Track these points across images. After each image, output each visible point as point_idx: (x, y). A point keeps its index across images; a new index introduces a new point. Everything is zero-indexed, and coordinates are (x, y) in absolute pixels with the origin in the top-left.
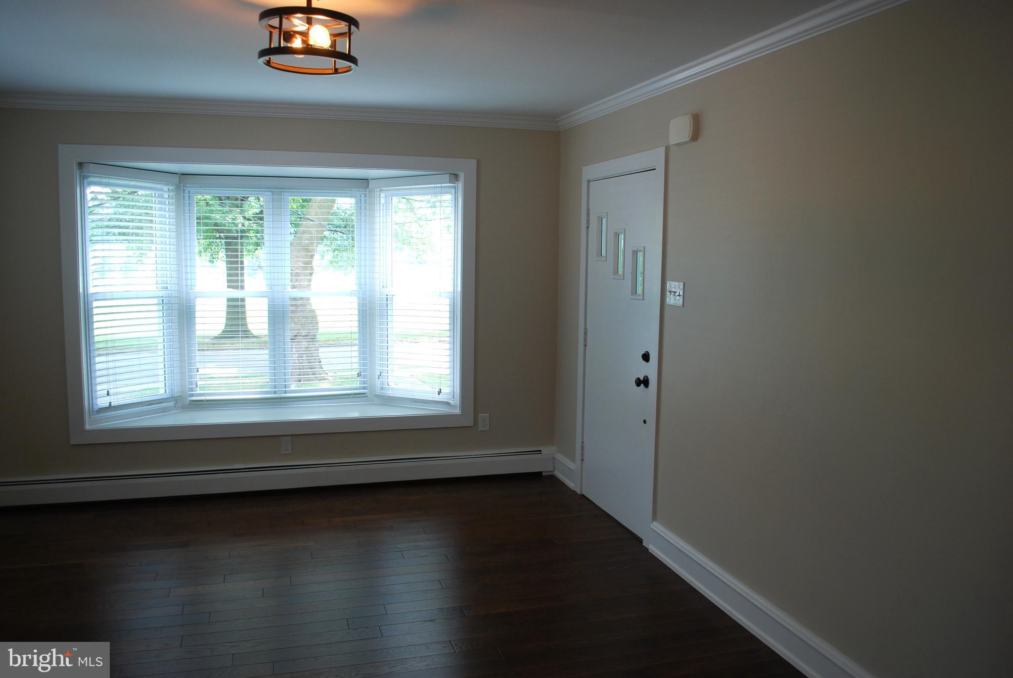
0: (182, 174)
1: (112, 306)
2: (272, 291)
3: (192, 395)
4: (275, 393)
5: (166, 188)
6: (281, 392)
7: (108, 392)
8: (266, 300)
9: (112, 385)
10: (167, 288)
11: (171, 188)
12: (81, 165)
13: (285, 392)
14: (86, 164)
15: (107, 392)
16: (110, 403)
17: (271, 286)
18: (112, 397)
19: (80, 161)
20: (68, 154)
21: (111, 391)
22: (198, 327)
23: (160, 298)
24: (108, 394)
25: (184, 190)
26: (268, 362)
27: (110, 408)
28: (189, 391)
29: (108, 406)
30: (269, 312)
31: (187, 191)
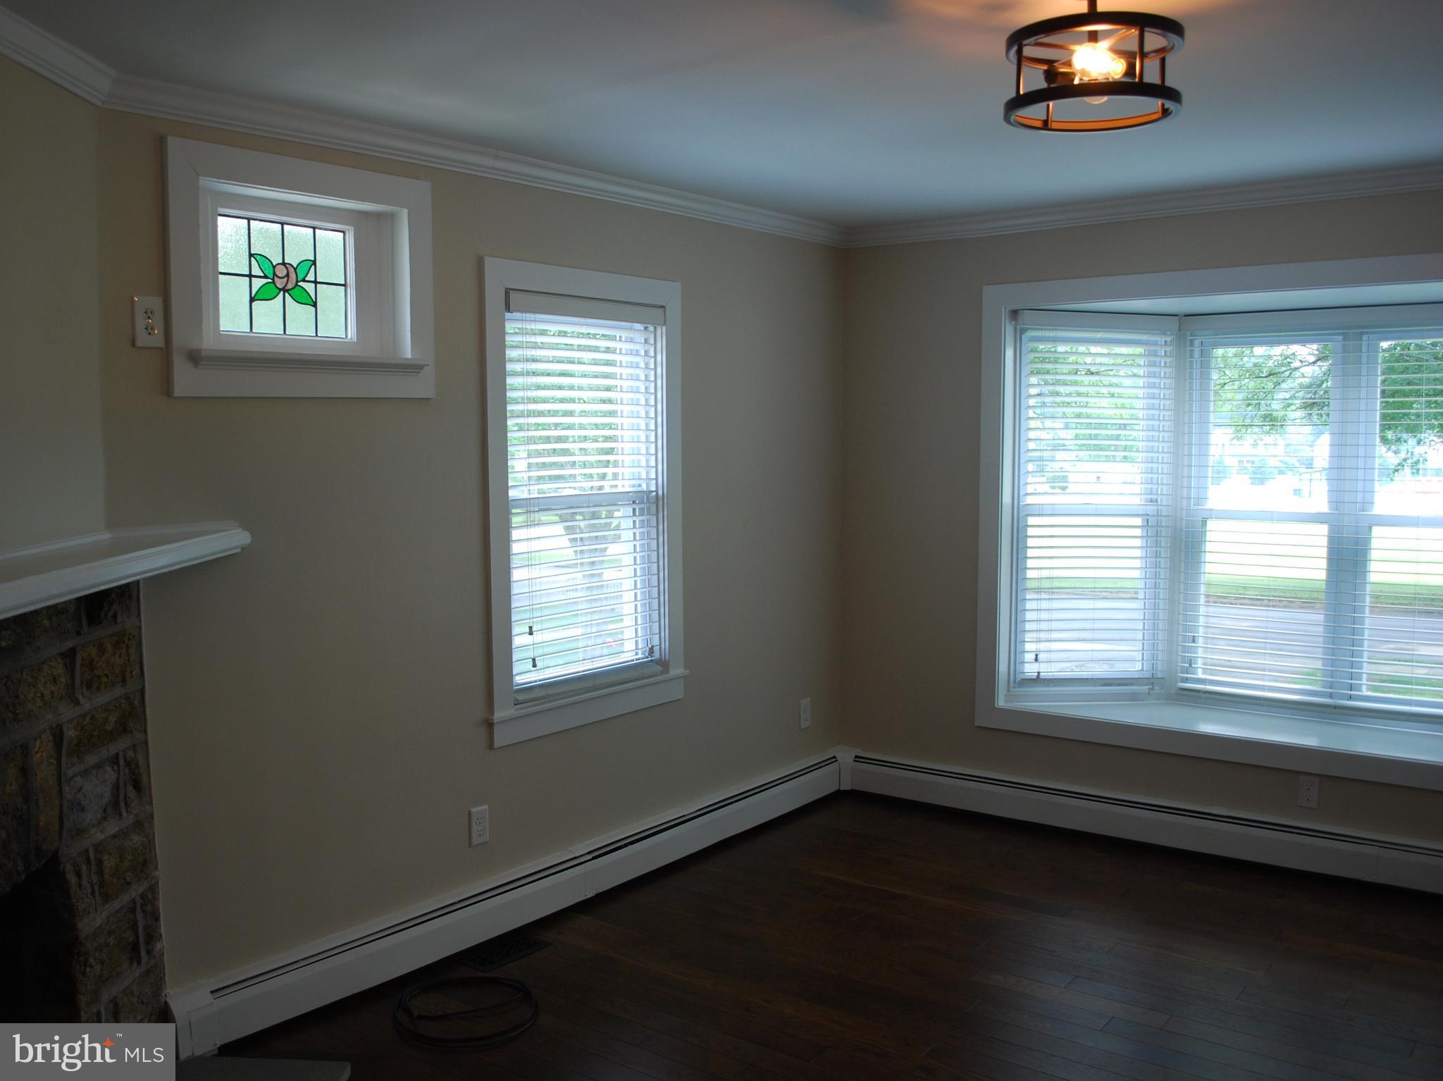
0: (1186, 316)
1: (1042, 526)
2: (1336, 512)
3: (1187, 680)
4: (1331, 696)
5: (1160, 339)
6: (1343, 697)
7: (1037, 655)
8: (1324, 529)
9: (1042, 646)
10: (1157, 502)
11: (1169, 339)
12: (1015, 314)
13: (1350, 698)
14: (1022, 311)
15: (1034, 657)
16: (1039, 673)
17: (1336, 503)
18: (1042, 665)
19: (1015, 307)
20: (996, 298)
21: (1041, 656)
22: (1208, 568)
23: (1144, 517)
24: (1036, 660)
25: (1192, 342)
26: (1321, 640)
27: (1038, 680)
28: (1181, 673)
29: (1035, 677)
30: (1331, 550)
31: (1197, 343)
